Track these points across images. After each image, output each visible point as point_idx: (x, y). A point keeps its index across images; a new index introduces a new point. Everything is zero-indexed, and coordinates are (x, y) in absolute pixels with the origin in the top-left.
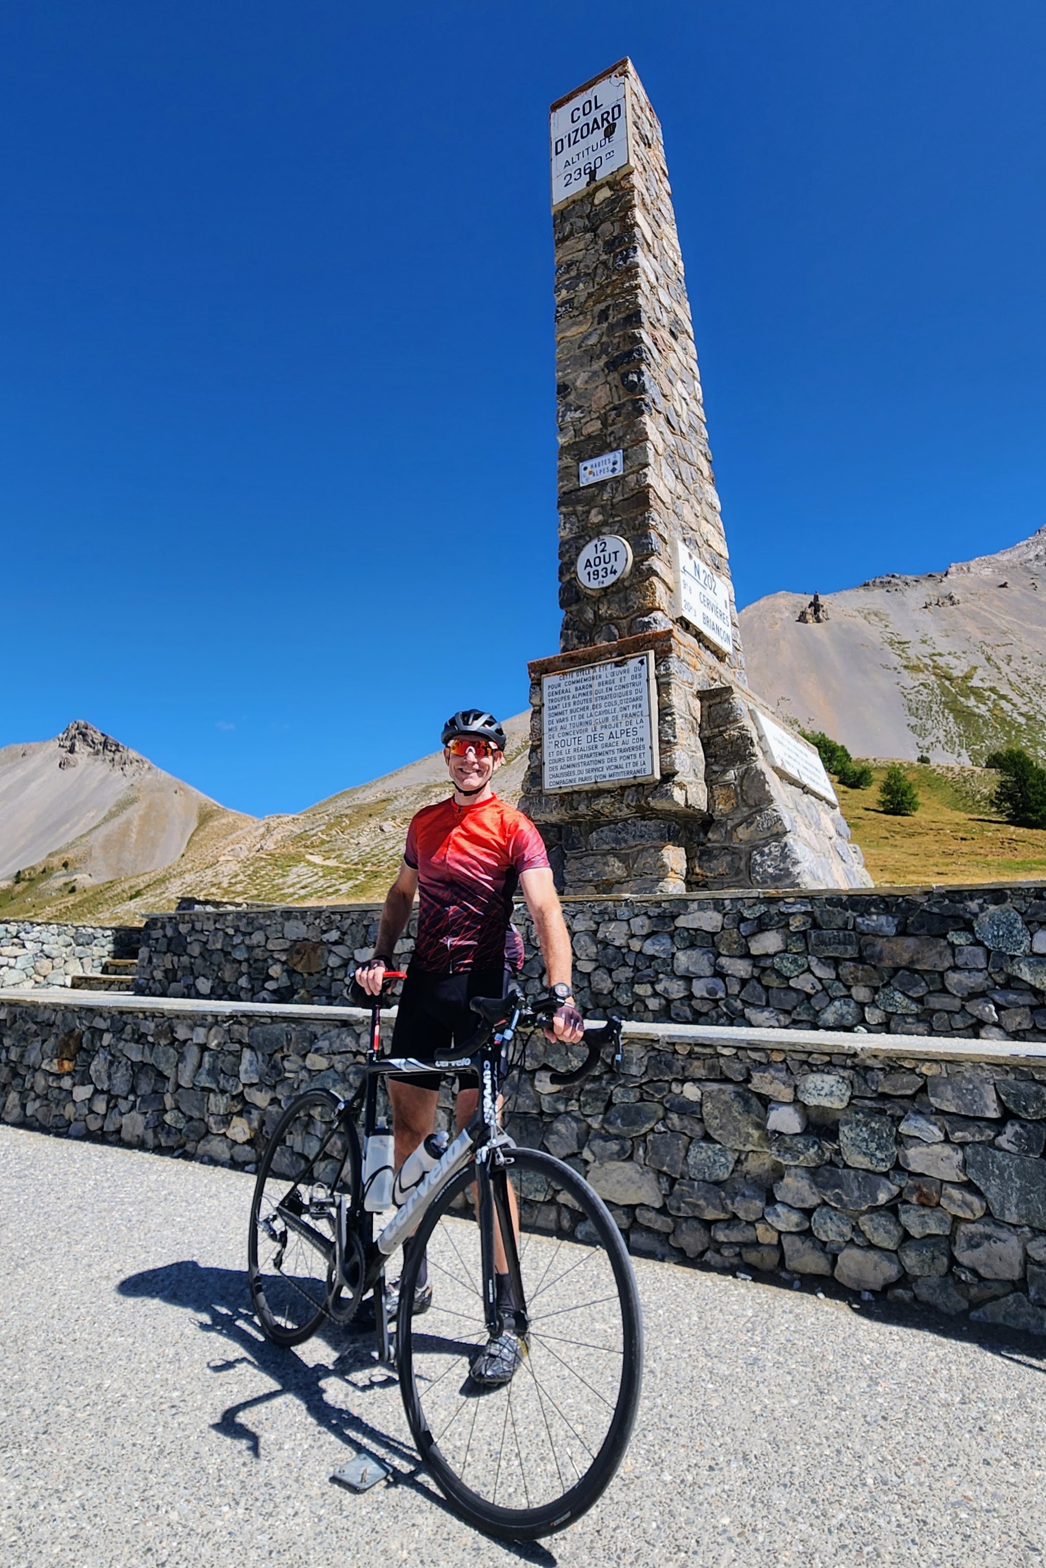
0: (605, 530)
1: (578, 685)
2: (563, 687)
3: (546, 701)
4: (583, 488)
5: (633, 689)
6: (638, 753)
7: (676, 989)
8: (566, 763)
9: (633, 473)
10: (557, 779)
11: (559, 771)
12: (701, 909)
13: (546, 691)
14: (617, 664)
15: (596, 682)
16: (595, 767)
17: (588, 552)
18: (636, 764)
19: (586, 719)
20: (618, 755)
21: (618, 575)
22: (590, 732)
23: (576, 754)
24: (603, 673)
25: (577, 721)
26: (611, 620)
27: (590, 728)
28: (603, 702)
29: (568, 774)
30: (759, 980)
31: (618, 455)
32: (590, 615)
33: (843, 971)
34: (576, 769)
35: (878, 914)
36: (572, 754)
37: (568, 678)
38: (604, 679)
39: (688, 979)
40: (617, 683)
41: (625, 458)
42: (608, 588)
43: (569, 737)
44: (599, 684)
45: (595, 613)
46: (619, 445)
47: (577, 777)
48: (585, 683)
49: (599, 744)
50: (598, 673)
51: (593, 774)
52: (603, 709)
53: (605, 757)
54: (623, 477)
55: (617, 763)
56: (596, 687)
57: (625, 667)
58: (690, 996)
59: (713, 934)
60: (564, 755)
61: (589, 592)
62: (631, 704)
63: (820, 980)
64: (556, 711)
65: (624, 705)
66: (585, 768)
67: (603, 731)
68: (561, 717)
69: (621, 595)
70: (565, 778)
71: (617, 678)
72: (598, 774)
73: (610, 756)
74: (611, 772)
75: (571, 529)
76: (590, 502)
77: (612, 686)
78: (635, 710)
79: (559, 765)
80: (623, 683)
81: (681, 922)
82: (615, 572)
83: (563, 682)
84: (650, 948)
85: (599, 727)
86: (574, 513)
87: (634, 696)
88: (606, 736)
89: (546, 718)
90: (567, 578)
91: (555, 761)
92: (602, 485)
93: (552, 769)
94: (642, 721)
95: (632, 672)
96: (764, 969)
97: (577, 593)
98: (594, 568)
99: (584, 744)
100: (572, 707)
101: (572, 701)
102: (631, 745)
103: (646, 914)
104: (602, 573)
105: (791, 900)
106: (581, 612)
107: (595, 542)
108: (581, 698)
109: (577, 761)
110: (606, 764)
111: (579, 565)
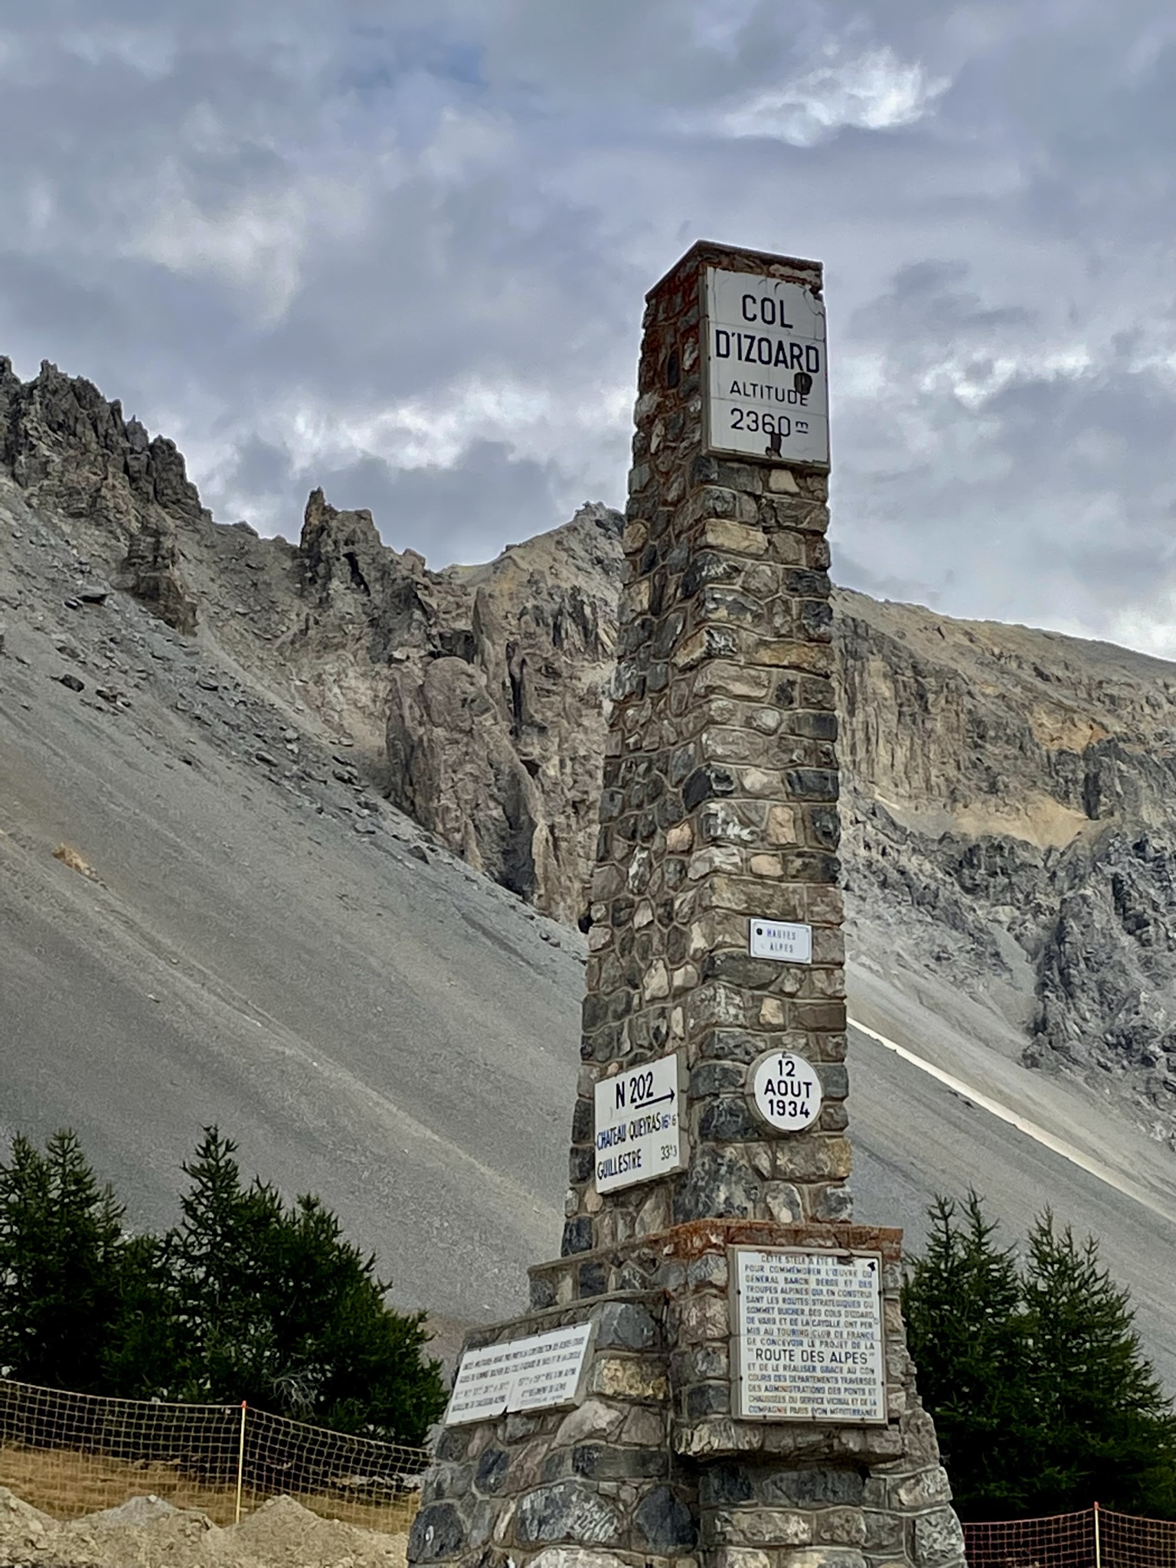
0: (788, 1041)
1: (789, 1276)
2: (767, 1273)
3: (743, 1286)
4: (756, 960)
8: (772, 1383)
9: (823, 969)
10: (761, 1405)
11: (763, 1394)
13: (741, 1270)
14: (841, 1260)
16: (812, 1396)
17: (767, 1070)
19: (800, 1327)
20: (842, 1386)
21: (810, 1118)
22: (806, 1347)
23: (787, 1374)
24: (822, 1267)
25: (788, 1327)
26: (793, 1178)
27: (805, 1341)
29: (775, 1399)
31: (804, 932)
32: (763, 1162)
36: (781, 1372)
41: (815, 942)
42: (793, 1132)
43: (777, 1348)
44: (818, 1282)
46: (805, 917)
47: (789, 1406)
48: (799, 1276)
49: (818, 1365)
50: (814, 1266)
51: (809, 1406)
52: (823, 1317)
53: (826, 1386)
54: (811, 969)
55: (843, 1396)
57: (851, 1267)
60: (770, 1372)
61: (768, 1129)
62: (859, 1320)
64: (758, 1305)
65: (850, 1319)
66: (798, 1395)
67: (823, 1348)
68: (764, 1315)
69: (809, 1148)
70: (771, 1405)
71: (841, 1279)
72: (816, 1406)
73: (832, 1385)
74: (833, 1407)
76: (764, 986)
77: (835, 1289)
78: (864, 1330)
79: (763, 1384)
80: (849, 1289)
82: (807, 1113)
83: (767, 1266)
85: (817, 1343)
87: (862, 1309)
88: (827, 1356)
89: (743, 1312)
92: (780, 967)
93: (751, 1388)
95: (860, 1277)
97: (745, 1120)
98: (778, 1097)
99: (798, 1362)
100: (781, 1304)
102: (858, 1375)
104: (789, 1109)
106: (750, 1153)
107: (777, 1055)
108: (793, 1296)
109: (788, 1383)
110: (826, 1396)
111: (759, 1086)
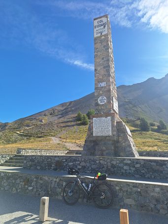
0: (103, 95)
1: (99, 120)
3: (94, 122)
4: (99, 87)
14: (106, 117)
17: (100, 98)
18: (109, 133)
19: (100, 125)
21: (105, 103)
41: (106, 84)
45: (101, 108)
46: (105, 81)
50: (102, 118)
51: (102, 134)
52: (103, 124)
54: (106, 87)
55: (106, 133)
56: (102, 121)
69: (105, 106)
70: (97, 134)
75: (97, 94)
76: (100, 90)
77: (105, 121)
83: (96, 119)
86: (97, 91)
87: (108, 123)
88: (104, 128)
89: (94, 125)
90: (96, 102)
92: (102, 87)
93: (94, 133)
94: (110, 127)
95: (108, 119)
97: (98, 104)
99: (100, 129)
100: (98, 123)
102: (108, 130)
104: (102, 102)
106: (98, 107)
109: (99, 132)
111: (99, 100)
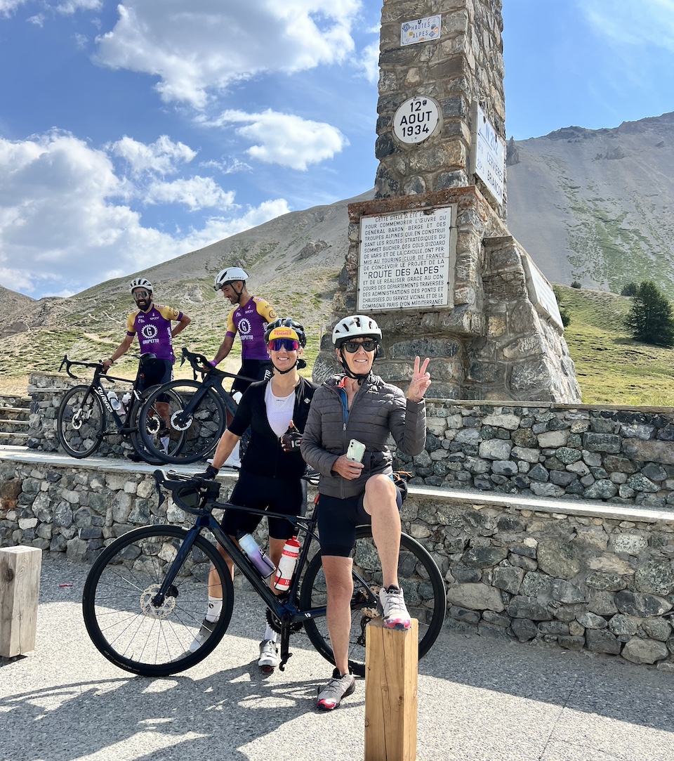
0: (421, 90)
1: (391, 227)
2: (378, 228)
3: (363, 238)
4: (404, 48)
5: (438, 234)
6: (437, 287)
7: (481, 467)
8: (378, 291)
9: (449, 39)
10: (369, 303)
11: (371, 297)
12: (504, 413)
13: (363, 230)
14: (426, 212)
15: (406, 226)
16: (400, 295)
17: (405, 110)
18: (435, 296)
19: (396, 256)
20: (421, 288)
21: (429, 133)
22: (399, 268)
23: (386, 284)
24: (413, 219)
25: (389, 257)
26: (420, 172)
27: (399, 264)
28: (411, 243)
29: (378, 300)
30: (543, 464)
31: (436, 20)
32: (402, 167)
33: (607, 461)
34: (385, 296)
35: (638, 424)
36: (383, 284)
37: (383, 221)
38: (413, 224)
39: (490, 460)
40: (425, 228)
41: (444, 23)
42: (419, 144)
43: (381, 270)
44: (409, 228)
45: (407, 165)
46: (438, 10)
47: (386, 302)
48: (398, 226)
49: (406, 277)
50: (409, 219)
51: (399, 301)
52: (411, 249)
53: (411, 288)
54: (441, 42)
55: (420, 294)
56: (406, 231)
57: (432, 216)
58: (490, 472)
59: (511, 431)
60: (376, 284)
61: (403, 146)
62: (434, 247)
63: (589, 466)
64: (371, 247)
65: (429, 247)
66: (393, 296)
67: (410, 267)
68: (375, 252)
69: (430, 151)
70: (376, 303)
71: (425, 224)
72: (403, 301)
73: (414, 288)
74: (413, 300)
75: (390, 86)
76: (409, 62)
77: (421, 230)
78: (438, 252)
79: (372, 292)
80: (430, 229)
81: (488, 421)
82: (427, 130)
83: (378, 224)
84: (462, 436)
85: (406, 264)
86: (393, 71)
87: (438, 240)
88: (412, 272)
89: (362, 254)
90: (384, 131)
91: (368, 288)
92: (419, 47)
93: (365, 295)
94: (443, 262)
95: (438, 220)
96: (548, 457)
97: (392, 145)
98: (409, 125)
99: (393, 276)
100: (386, 245)
101: (385, 240)
102: (432, 280)
103: (460, 413)
104: (415, 130)
105: (575, 411)
106: (394, 163)
107: (411, 101)
108: (393, 239)
109: (387, 290)
110: (410, 294)
111: (399, 121)
